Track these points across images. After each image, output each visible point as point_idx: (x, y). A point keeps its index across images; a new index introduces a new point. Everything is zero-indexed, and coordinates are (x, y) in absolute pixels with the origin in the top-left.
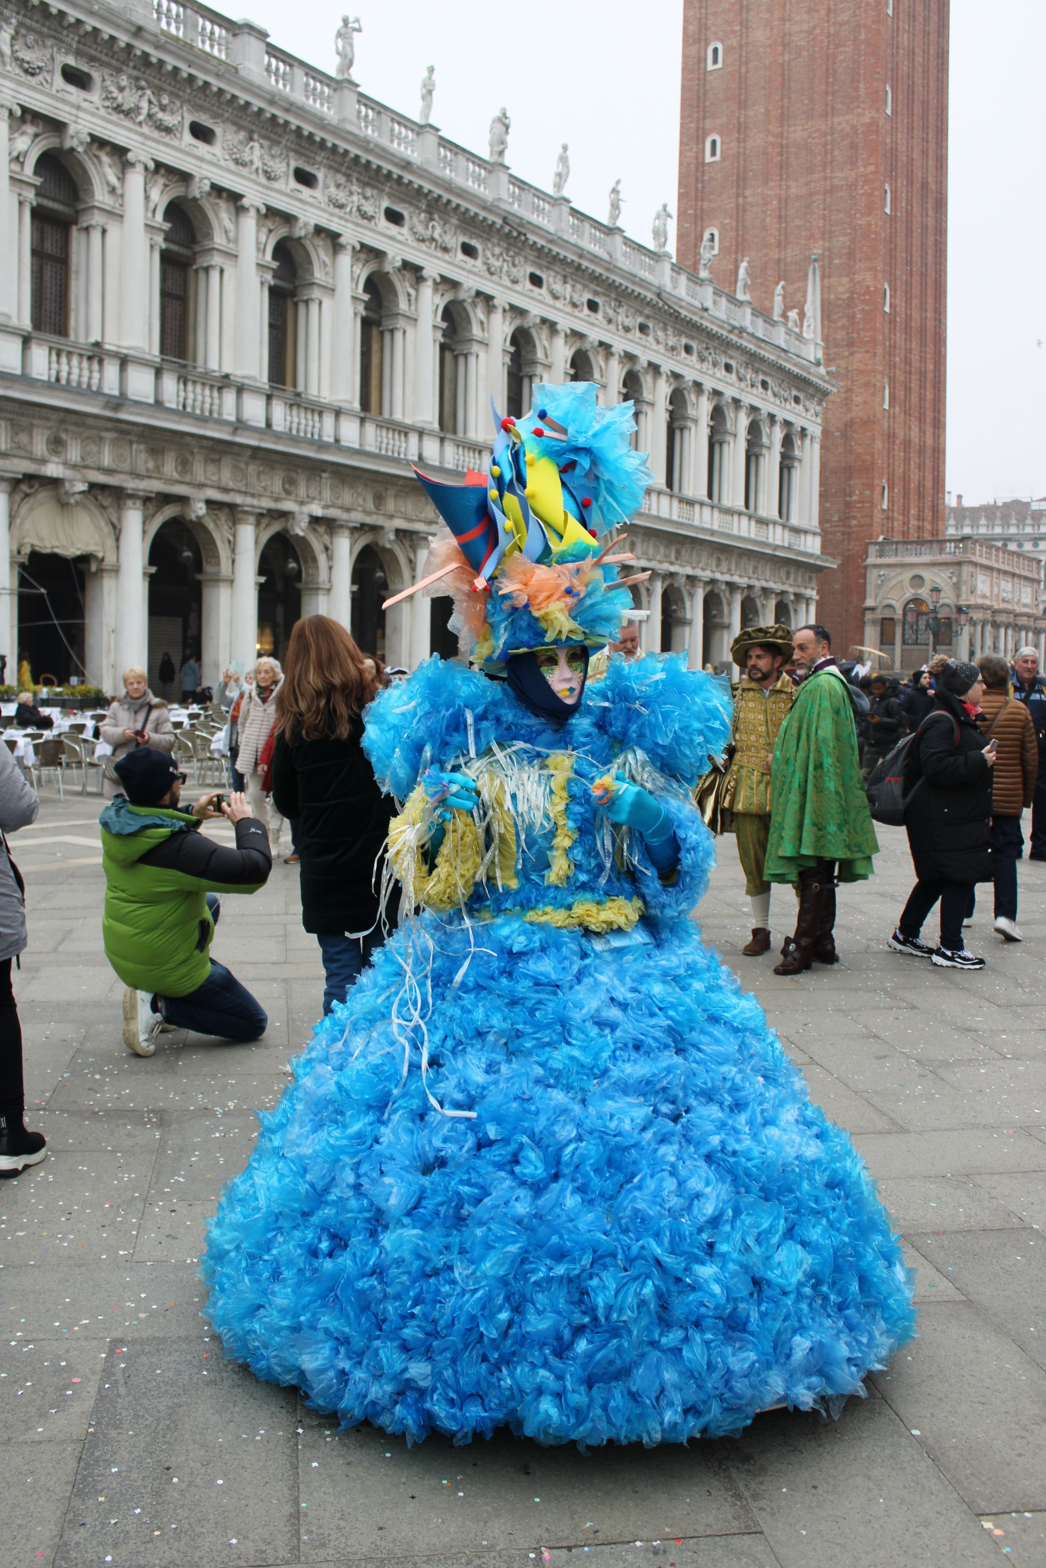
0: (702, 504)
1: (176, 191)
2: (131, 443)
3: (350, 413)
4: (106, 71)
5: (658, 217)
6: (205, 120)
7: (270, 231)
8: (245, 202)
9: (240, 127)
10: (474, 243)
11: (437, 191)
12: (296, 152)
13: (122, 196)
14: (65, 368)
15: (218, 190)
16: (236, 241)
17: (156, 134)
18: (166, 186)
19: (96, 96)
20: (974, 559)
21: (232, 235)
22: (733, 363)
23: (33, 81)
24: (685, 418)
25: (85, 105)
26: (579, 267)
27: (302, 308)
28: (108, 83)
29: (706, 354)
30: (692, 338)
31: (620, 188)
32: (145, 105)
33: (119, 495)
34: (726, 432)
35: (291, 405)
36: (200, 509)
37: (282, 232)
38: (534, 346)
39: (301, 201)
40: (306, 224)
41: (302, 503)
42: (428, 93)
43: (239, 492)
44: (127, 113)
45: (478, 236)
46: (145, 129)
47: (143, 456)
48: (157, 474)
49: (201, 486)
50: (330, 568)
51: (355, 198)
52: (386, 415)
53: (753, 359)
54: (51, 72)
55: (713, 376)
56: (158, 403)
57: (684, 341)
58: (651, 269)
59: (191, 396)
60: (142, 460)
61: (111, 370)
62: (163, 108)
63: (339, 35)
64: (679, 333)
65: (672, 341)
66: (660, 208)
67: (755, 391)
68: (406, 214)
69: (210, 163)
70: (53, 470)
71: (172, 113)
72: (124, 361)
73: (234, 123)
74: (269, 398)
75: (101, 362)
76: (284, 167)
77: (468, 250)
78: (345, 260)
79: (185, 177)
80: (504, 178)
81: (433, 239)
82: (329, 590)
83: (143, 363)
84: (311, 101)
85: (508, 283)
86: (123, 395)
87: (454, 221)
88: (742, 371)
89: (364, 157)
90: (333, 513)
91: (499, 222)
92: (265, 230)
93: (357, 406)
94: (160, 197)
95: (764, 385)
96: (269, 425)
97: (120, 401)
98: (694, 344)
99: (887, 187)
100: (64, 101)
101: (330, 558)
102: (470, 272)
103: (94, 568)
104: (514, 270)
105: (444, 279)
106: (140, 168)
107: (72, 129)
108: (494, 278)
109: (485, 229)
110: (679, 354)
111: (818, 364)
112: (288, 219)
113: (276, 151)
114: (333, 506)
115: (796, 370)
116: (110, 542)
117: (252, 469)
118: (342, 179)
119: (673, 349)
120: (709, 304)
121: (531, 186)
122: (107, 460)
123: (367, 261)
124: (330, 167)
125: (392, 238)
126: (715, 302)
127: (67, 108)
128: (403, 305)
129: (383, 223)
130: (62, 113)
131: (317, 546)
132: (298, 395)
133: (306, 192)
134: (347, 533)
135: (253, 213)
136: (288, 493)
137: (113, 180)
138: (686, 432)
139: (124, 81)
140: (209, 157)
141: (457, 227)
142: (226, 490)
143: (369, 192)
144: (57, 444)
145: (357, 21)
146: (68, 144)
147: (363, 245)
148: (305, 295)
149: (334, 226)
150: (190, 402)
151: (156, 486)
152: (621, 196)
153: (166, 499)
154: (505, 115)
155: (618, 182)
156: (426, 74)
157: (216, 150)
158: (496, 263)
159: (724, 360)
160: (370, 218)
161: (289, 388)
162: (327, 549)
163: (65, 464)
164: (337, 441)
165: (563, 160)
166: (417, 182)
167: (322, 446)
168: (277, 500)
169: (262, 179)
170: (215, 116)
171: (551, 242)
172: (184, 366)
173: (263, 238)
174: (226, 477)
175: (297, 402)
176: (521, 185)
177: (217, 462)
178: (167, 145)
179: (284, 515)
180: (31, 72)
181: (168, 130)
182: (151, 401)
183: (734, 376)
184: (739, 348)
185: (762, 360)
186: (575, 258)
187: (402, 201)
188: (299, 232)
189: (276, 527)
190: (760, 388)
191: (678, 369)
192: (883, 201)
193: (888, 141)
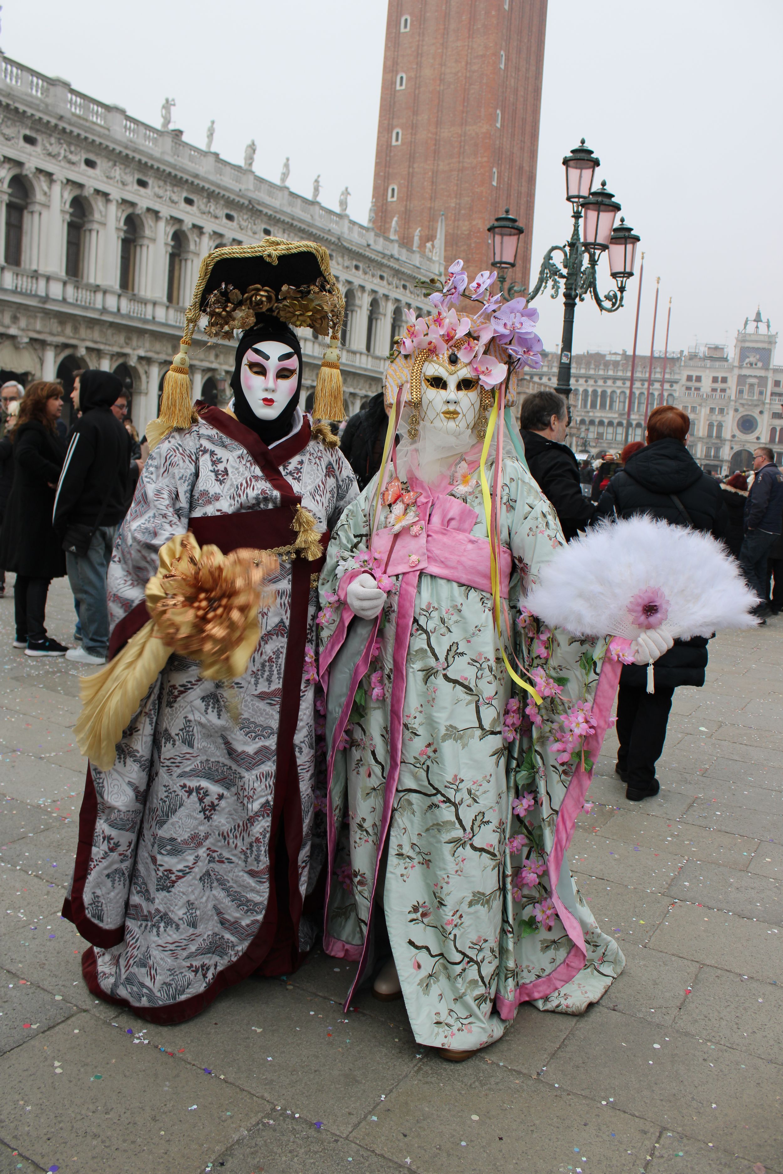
0: (361, 354)
1: (76, 192)
2: (50, 318)
3: (161, 304)
4: (44, 136)
5: (343, 194)
6: (92, 157)
7: (123, 211)
8: (111, 197)
9: (110, 160)
10: (233, 213)
11: (212, 188)
12: (138, 170)
13: (50, 196)
14: (20, 282)
15: (97, 192)
16: (106, 216)
17: (68, 166)
18: (71, 190)
19: (38, 149)
21: (103, 214)
22: (385, 275)
23: (9, 143)
24: (354, 305)
25: (34, 153)
26: (292, 225)
27: (138, 249)
28: (45, 142)
29: (368, 270)
30: (359, 261)
31: (320, 179)
32: (62, 152)
33: (44, 344)
34: (379, 313)
35: (131, 300)
36: (82, 352)
37: (129, 211)
39: (140, 195)
40: (142, 208)
41: (134, 349)
42: (211, 134)
43: (102, 343)
44: (54, 156)
45: (235, 210)
46: (63, 164)
47: (56, 325)
48: (62, 334)
49: (84, 340)
50: (148, 382)
51: (168, 193)
52: (181, 304)
53: (397, 273)
54: (18, 139)
55: (372, 282)
56: (64, 300)
57: (354, 263)
58: (337, 223)
59: (80, 295)
60: (55, 327)
61: (42, 283)
62: (71, 152)
63: (164, 107)
64: (352, 259)
65: (347, 263)
66: (344, 189)
67: (398, 290)
68: (195, 199)
69: (94, 179)
70: (13, 331)
71: (76, 154)
72: (48, 279)
73: (107, 158)
74: (119, 296)
75: (37, 279)
76: (131, 179)
77: (229, 217)
78: (162, 224)
79: (81, 186)
80: (251, 178)
81: (209, 212)
82: (146, 394)
83: (58, 279)
84: (147, 143)
85: (250, 233)
86: (47, 296)
87: (222, 202)
88: (390, 279)
89: (174, 172)
90: (150, 354)
91: (246, 203)
92: (120, 210)
93: (165, 299)
94: (68, 196)
95: (405, 287)
96: (119, 310)
97: (46, 299)
98: (361, 265)
99: (495, 170)
100: (24, 152)
101: (148, 377)
102: (229, 229)
103: (30, 378)
104: (254, 227)
105: (215, 233)
106: (59, 183)
107: (27, 166)
108: (243, 231)
109: (239, 207)
110: (351, 270)
111: (440, 275)
112: (133, 204)
113: (128, 170)
114: (150, 351)
116: (38, 366)
117: (109, 332)
118: (161, 183)
119: (347, 267)
120: (371, 242)
121: (267, 181)
122: (38, 326)
123: (173, 224)
124: (155, 177)
125: (188, 213)
126: (375, 241)
127: (25, 155)
128: (192, 247)
129: (183, 205)
130: (22, 158)
131: (141, 371)
132: (134, 295)
133: (142, 190)
134: (157, 365)
135: (114, 203)
136: (127, 344)
137: (46, 188)
138: (354, 313)
139: (53, 140)
140: (93, 175)
141: (223, 205)
142: (96, 342)
143: (176, 189)
144: (15, 319)
145: (173, 100)
146: (25, 172)
147: (172, 217)
148: (140, 242)
149: (156, 208)
150: (79, 298)
151: (61, 340)
152: (320, 184)
153: (66, 346)
154: (253, 144)
155: (319, 176)
156: (209, 124)
157: (97, 172)
158: (244, 224)
159: (380, 273)
160: (176, 203)
161: (130, 292)
162: (146, 372)
163: (19, 329)
164: (154, 318)
165: (287, 166)
166: (202, 184)
167: (145, 321)
168: (122, 347)
169: (120, 185)
170: (97, 154)
171: (276, 212)
172: (77, 281)
173: (119, 214)
174: (96, 335)
175: (134, 298)
176: (261, 180)
177: (92, 328)
178: (73, 171)
179: (125, 355)
180: (8, 139)
181: (73, 163)
182: (60, 298)
183: (385, 282)
184: (389, 267)
185: (403, 273)
186: (290, 220)
187: (193, 192)
188: (138, 211)
189: (120, 361)
190: (402, 289)
191: (350, 279)
192: (491, 178)
193: (497, 142)
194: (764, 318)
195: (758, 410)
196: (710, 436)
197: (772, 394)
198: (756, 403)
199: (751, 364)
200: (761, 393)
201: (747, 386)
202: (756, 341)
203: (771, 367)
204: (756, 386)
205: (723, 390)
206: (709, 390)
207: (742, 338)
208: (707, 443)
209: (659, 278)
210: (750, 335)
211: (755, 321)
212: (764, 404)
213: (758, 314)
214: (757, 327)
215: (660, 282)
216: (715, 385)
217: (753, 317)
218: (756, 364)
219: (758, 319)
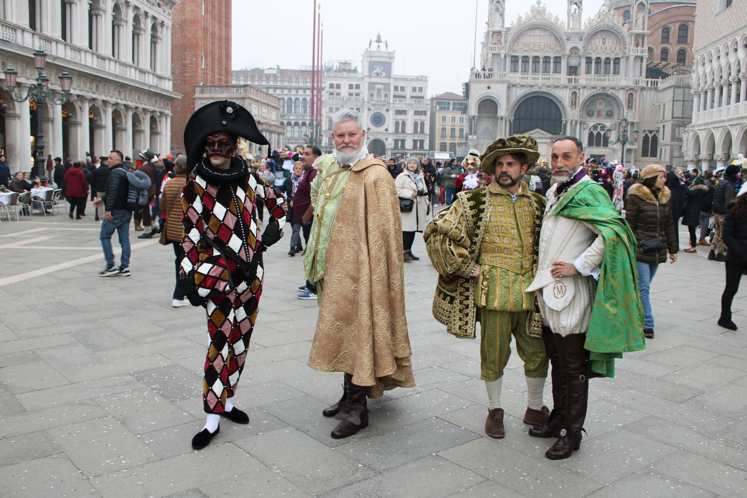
194: (383, 40)
195: (384, 109)
197: (395, 96)
198: (383, 103)
199: (378, 74)
200: (386, 96)
201: (376, 91)
202: (380, 57)
203: (392, 76)
204: (382, 91)
205: (357, 95)
206: (347, 94)
207: (368, 55)
210: (374, 52)
211: (377, 42)
212: (389, 104)
213: (379, 37)
214: (379, 46)
216: (351, 91)
217: (375, 39)
218: (381, 74)
219: (379, 41)
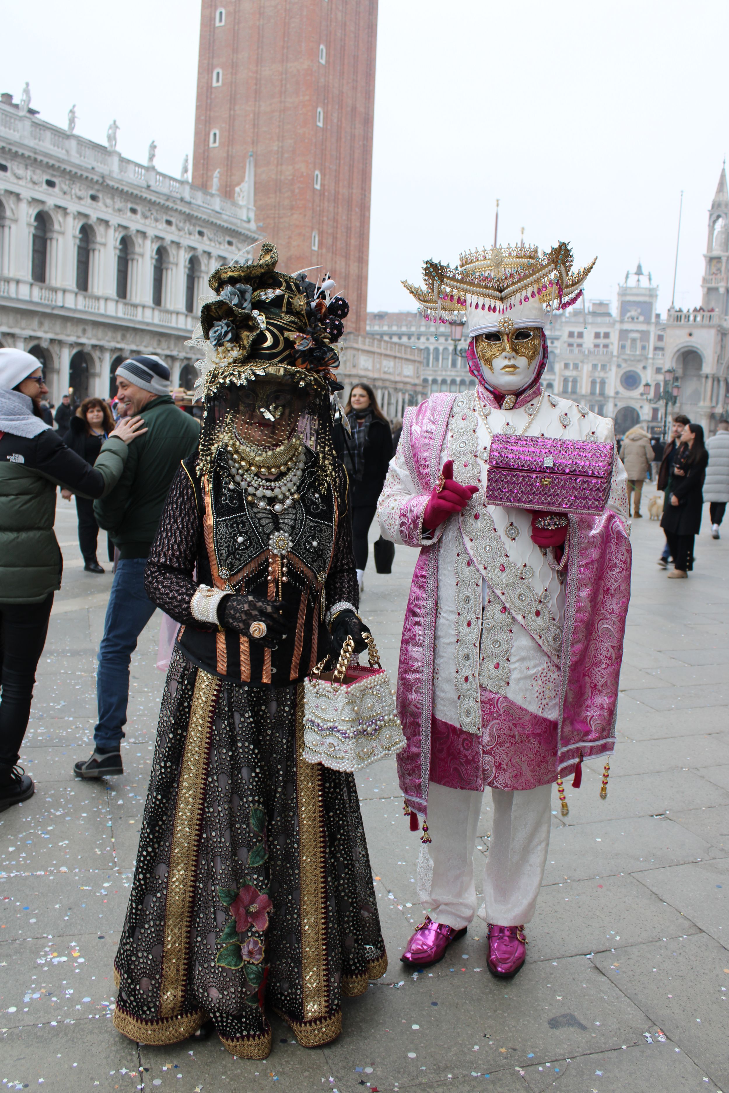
5: (110, 128)
20: (355, 346)
22: (173, 220)
31: (76, 110)
38: (4, 208)
53: (190, 218)
55: (156, 228)
67: (192, 237)
88: (181, 225)
95: (201, 233)
99: (320, 110)
110: (125, 213)
111: (249, 222)
115: (226, 225)
119: (119, 210)
120: (152, 182)
152: (76, 115)
155: (74, 107)
159: (166, 217)
183: (173, 228)
184: (178, 211)
185: (200, 219)
190: (197, 236)
191: (124, 223)
192: (314, 118)
193: (322, 80)
194: (645, 271)
195: (641, 366)
196: (593, 393)
197: (655, 349)
198: (639, 358)
199: (633, 319)
200: (643, 348)
201: (629, 341)
202: (638, 295)
203: (654, 320)
204: (639, 341)
205: (606, 346)
206: (592, 346)
207: (624, 290)
208: (590, 401)
209: (523, 229)
210: (631, 288)
211: (636, 274)
212: (647, 359)
213: (639, 267)
214: (638, 281)
215: (525, 232)
216: (597, 341)
217: (634, 270)
218: (638, 319)
219: (639, 272)
